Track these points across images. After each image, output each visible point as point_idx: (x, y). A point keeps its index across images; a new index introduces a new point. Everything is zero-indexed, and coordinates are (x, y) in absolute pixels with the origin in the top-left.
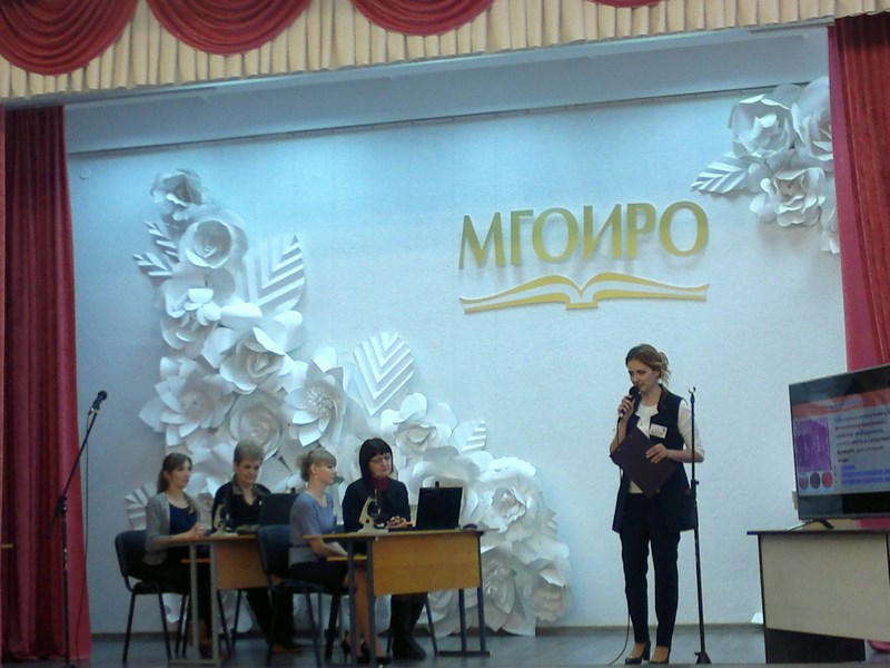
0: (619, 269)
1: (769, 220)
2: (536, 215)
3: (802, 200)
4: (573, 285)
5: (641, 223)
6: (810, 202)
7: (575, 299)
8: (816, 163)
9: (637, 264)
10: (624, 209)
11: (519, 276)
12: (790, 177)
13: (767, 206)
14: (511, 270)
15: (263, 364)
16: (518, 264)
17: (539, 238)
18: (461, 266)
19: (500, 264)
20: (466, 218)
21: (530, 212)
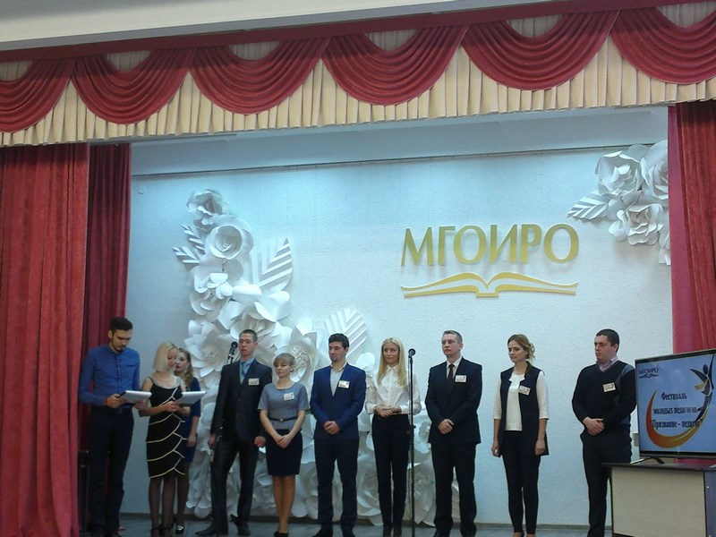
0: (515, 271)
1: (622, 240)
2: (457, 230)
3: (647, 226)
4: (481, 280)
5: (531, 238)
6: (652, 228)
7: (482, 290)
8: (657, 201)
9: (527, 267)
10: (519, 227)
11: (443, 274)
12: (638, 210)
13: (622, 230)
14: (438, 268)
15: (261, 328)
16: (443, 264)
17: (458, 246)
18: (403, 264)
19: (431, 264)
20: (408, 231)
21: (453, 228)
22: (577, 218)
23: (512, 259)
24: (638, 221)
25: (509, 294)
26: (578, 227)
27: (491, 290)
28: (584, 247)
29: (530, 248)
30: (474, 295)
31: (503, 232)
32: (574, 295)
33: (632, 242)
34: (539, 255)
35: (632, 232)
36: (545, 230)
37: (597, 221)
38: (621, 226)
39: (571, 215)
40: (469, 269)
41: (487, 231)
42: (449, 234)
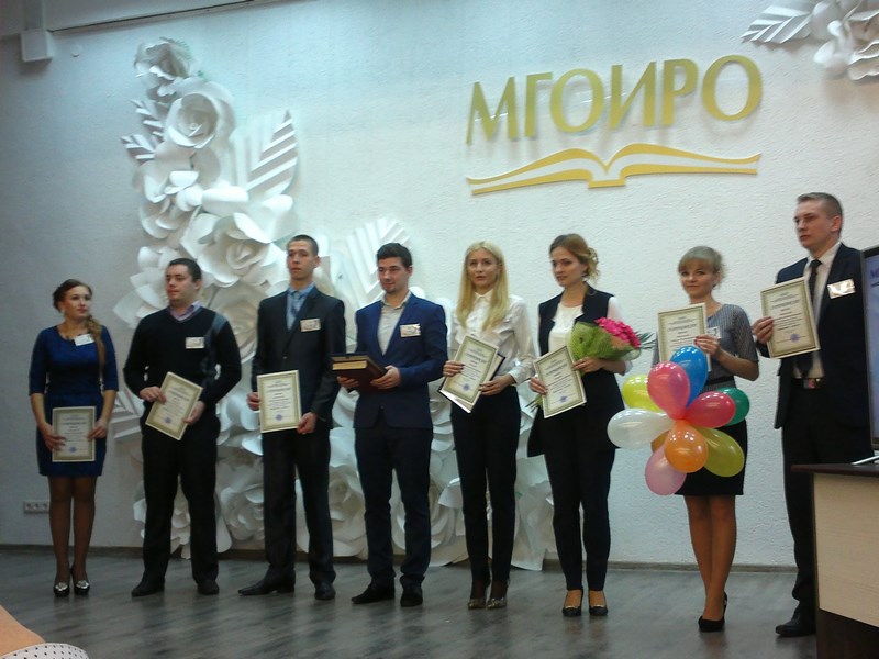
0: (652, 140)
1: (838, 74)
2: (556, 78)
4: (596, 159)
5: (679, 83)
7: (599, 176)
9: (674, 133)
10: (660, 67)
11: (534, 150)
12: (867, 17)
13: (838, 55)
14: (524, 144)
15: (245, 253)
16: (533, 135)
17: (557, 104)
18: (469, 141)
19: (513, 137)
20: (477, 86)
21: (548, 76)
22: (758, 43)
23: (648, 121)
24: (866, 36)
25: (642, 181)
26: (762, 59)
27: (614, 175)
28: (772, 92)
29: (678, 100)
30: (584, 186)
31: (632, 76)
32: (753, 174)
33: (856, 76)
34: (693, 111)
35: (855, 58)
36: (703, 67)
37: (794, 45)
38: (837, 50)
39: (747, 38)
40: (576, 143)
41: (605, 76)
42: (544, 87)
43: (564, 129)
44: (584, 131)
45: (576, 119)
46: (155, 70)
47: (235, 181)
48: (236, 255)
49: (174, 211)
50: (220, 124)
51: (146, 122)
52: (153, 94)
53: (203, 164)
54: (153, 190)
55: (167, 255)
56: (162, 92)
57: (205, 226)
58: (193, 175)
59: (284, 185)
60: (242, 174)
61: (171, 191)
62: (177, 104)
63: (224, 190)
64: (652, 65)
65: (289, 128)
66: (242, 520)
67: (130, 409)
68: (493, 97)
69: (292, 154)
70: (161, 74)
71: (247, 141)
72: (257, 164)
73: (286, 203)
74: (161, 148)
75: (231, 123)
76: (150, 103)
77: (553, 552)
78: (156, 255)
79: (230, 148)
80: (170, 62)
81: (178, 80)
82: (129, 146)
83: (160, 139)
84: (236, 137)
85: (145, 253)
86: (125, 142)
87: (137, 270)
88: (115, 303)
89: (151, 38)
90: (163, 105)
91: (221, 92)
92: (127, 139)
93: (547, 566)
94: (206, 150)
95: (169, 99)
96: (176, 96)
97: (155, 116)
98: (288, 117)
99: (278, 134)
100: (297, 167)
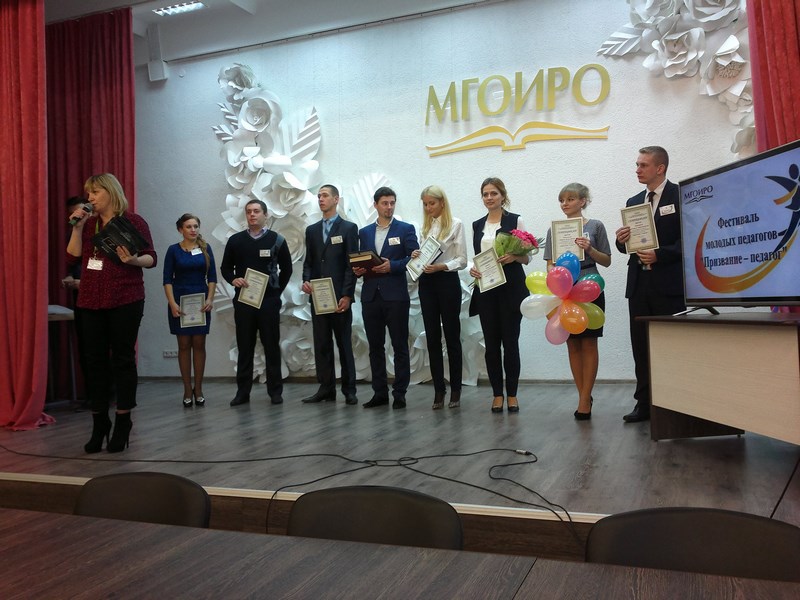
0: (542, 119)
1: (658, 74)
2: (481, 82)
3: (685, 55)
4: (507, 132)
5: (558, 82)
6: (691, 56)
7: (508, 143)
8: (697, 24)
9: (555, 113)
10: (546, 73)
11: (468, 128)
12: (676, 37)
13: (657, 62)
14: (462, 124)
15: (291, 197)
16: (467, 119)
17: (482, 99)
18: (427, 123)
19: (455, 120)
20: (431, 88)
21: (476, 80)
22: (607, 56)
23: (539, 108)
24: (675, 50)
25: (535, 145)
26: (610, 66)
27: (518, 142)
28: (616, 87)
29: (557, 93)
30: (500, 149)
31: (529, 79)
32: (606, 139)
33: (669, 75)
34: (566, 100)
35: (669, 63)
36: (573, 72)
37: (630, 56)
38: (657, 58)
39: (600, 53)
40: (494, 122)
41: (512, 79)
42: (473, 87)
43: (486, 114)
44: (498, 115)
45: (494, 107)
46: (231, 84)
47: (283, 153)
48: (285, 198)
49: (246, 171)
50: (273, 116)
51: (227, 117)
52: (231, 99)
53: (263, 142)
54: (233, 159)
55: (244, 200)
56: (236, 98)
57: (265, 180)
58: (257, 149)
59: (313, 154)
60: (287, 147)
61: (244, 159)
62: (246, 105)
63: (276, 158)
64: (541, 71)
65: (316, 118)
66: (294, 359)
67: (225, 294)
68: (442, 94)
69: (318, 134)
70: (235, 86)
71: (290, 127)
72: (296, 141)
73: (315, 165)
74: (237, 133)
75: (279, 115)
76: (229, 105)
77: (485, 374)
78: (236, 200)
79: (280, 132)
80: (240, 79)
81: (246, 90)
82: (217, 132)
83: (236, 127)
84: (283, 125)
85: (230, 198)
86: (215, 130)
87: (225, 208)
88: (213, 229)
89: (228, 64)
90: (237, 106)
91: (273, 96)
92: (216, 127)
93: (480, 383)
94: (265, 133)
95: (240, 102)
96: (244, 100)
97: (233, 113)
98: (314, 111)
99: (308, 122)
100: (321, 142)
